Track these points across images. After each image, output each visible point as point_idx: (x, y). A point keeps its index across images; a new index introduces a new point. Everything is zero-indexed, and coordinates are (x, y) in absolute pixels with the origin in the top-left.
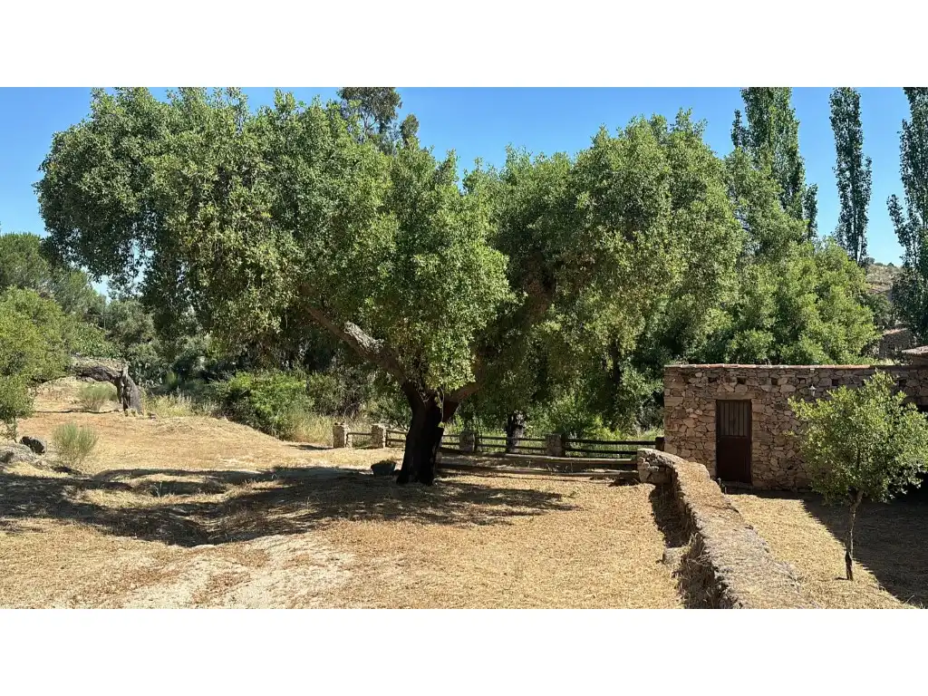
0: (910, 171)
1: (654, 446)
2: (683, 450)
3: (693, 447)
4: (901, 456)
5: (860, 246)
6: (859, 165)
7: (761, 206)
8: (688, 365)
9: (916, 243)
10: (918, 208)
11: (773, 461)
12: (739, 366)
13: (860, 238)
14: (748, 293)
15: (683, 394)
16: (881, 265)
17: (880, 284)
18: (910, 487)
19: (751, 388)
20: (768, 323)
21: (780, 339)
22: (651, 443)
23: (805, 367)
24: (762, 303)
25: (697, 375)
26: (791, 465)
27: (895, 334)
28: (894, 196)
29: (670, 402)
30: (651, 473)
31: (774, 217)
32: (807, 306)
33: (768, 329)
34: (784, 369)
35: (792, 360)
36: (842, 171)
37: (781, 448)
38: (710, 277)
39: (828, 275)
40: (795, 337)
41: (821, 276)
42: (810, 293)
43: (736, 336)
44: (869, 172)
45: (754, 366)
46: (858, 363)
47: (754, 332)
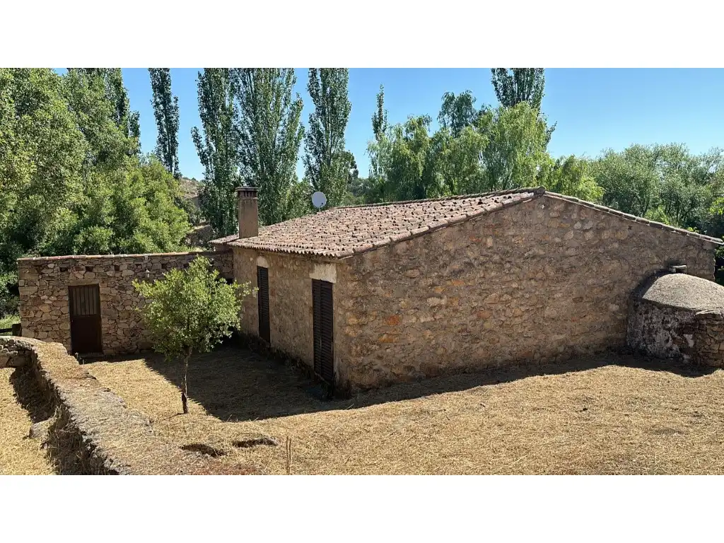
0: (205, 111)
1: (11, 333)
2: (40, 333)
3: (50, 329)
4: (218, 316)
5: (174, 163)
6: (170, 101)
7: (99, 122)
8: (39, 258)
9: (212, 165)
10: (212, 139)
11: (119, 332)
12: (87, 256)
13: (173, 157)
14: (89, 196)
15: (38, 284)
16: (186, 178)
17: (188, 193)
18: (225, 338)
19: (98, 274)
20: (109, 220)
21: (119, 234)
22: (8, 330)
23: (141, 255)
24: (102, 204)
25: (49, 266)
26: (134, 332)
27: (201, 230)
28: (195, 127)
29: (25, 291)
30: (10, 358)
31: (109, 132)
32: (139, 206)
33: (108, 226)
34: (124, 257)
35: (129, 250)
36: (157, 104)
37: (125, 321)
38: (59, 179)
39: (152, 184)
40: (131, 233)
41: (147, 184)
42: (139, 197)
43: (82, 231)
44: (176, 108)
45: (100, 256)
46: (179, 251)
47: (97, 228)
